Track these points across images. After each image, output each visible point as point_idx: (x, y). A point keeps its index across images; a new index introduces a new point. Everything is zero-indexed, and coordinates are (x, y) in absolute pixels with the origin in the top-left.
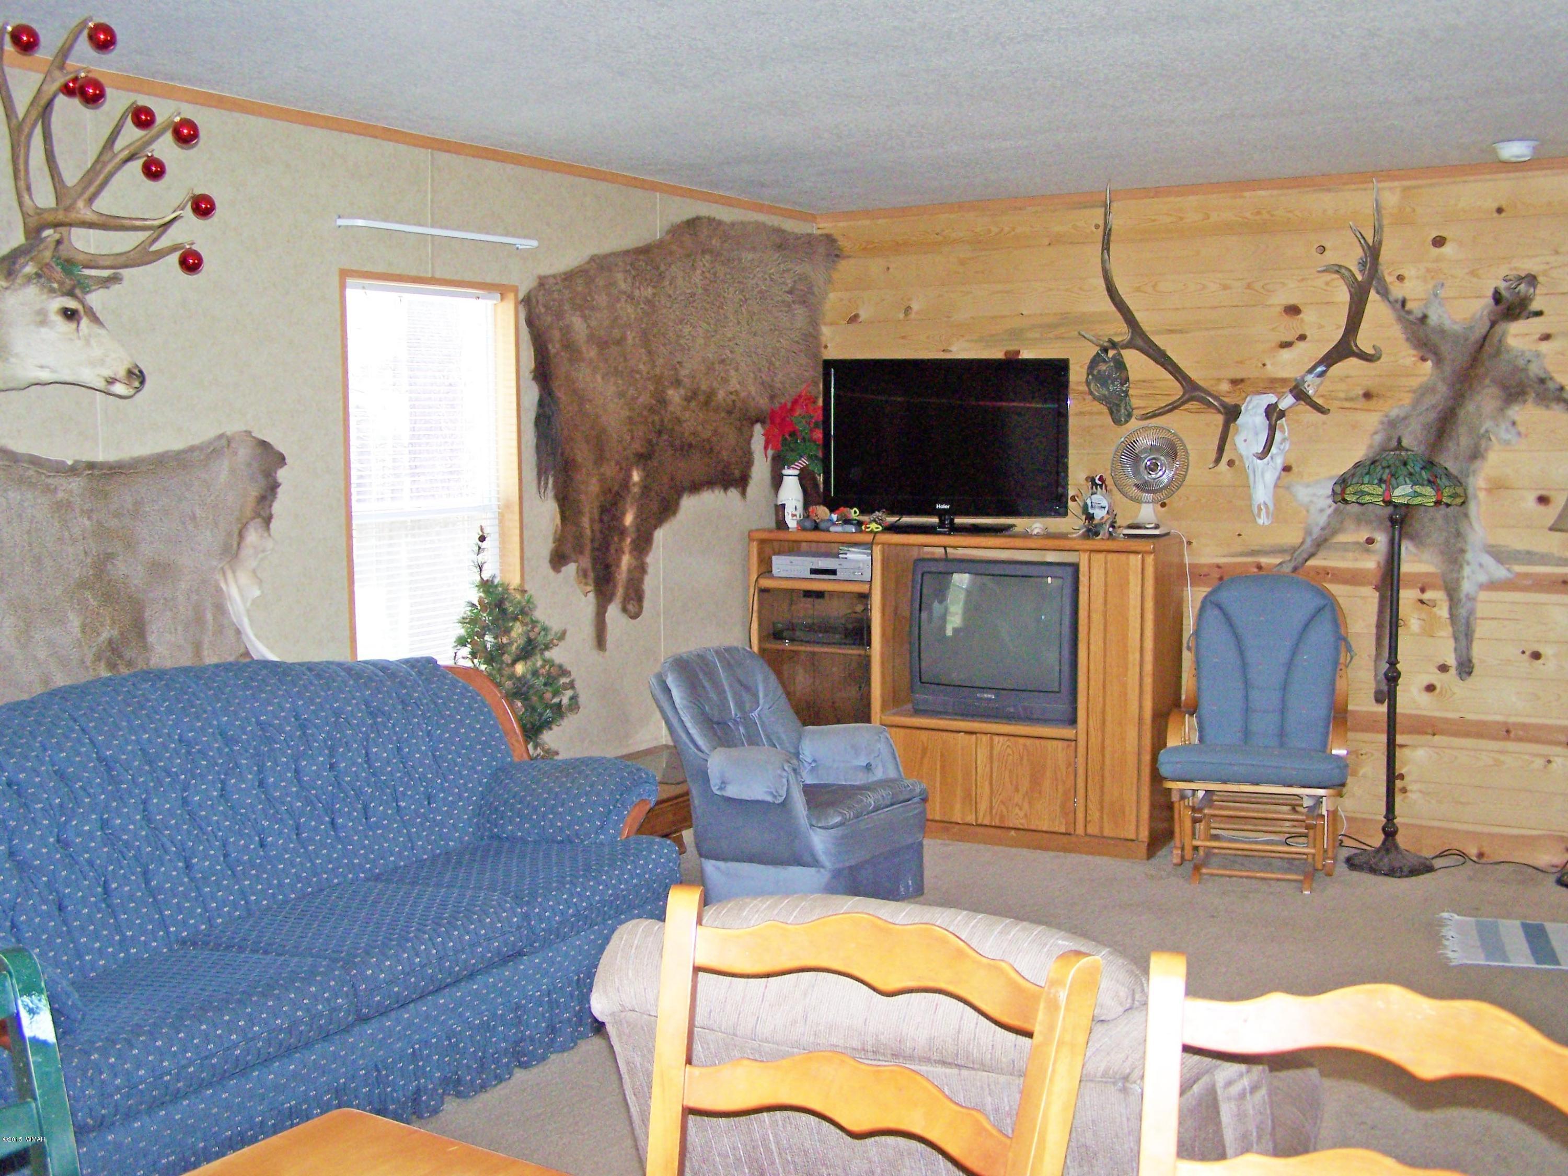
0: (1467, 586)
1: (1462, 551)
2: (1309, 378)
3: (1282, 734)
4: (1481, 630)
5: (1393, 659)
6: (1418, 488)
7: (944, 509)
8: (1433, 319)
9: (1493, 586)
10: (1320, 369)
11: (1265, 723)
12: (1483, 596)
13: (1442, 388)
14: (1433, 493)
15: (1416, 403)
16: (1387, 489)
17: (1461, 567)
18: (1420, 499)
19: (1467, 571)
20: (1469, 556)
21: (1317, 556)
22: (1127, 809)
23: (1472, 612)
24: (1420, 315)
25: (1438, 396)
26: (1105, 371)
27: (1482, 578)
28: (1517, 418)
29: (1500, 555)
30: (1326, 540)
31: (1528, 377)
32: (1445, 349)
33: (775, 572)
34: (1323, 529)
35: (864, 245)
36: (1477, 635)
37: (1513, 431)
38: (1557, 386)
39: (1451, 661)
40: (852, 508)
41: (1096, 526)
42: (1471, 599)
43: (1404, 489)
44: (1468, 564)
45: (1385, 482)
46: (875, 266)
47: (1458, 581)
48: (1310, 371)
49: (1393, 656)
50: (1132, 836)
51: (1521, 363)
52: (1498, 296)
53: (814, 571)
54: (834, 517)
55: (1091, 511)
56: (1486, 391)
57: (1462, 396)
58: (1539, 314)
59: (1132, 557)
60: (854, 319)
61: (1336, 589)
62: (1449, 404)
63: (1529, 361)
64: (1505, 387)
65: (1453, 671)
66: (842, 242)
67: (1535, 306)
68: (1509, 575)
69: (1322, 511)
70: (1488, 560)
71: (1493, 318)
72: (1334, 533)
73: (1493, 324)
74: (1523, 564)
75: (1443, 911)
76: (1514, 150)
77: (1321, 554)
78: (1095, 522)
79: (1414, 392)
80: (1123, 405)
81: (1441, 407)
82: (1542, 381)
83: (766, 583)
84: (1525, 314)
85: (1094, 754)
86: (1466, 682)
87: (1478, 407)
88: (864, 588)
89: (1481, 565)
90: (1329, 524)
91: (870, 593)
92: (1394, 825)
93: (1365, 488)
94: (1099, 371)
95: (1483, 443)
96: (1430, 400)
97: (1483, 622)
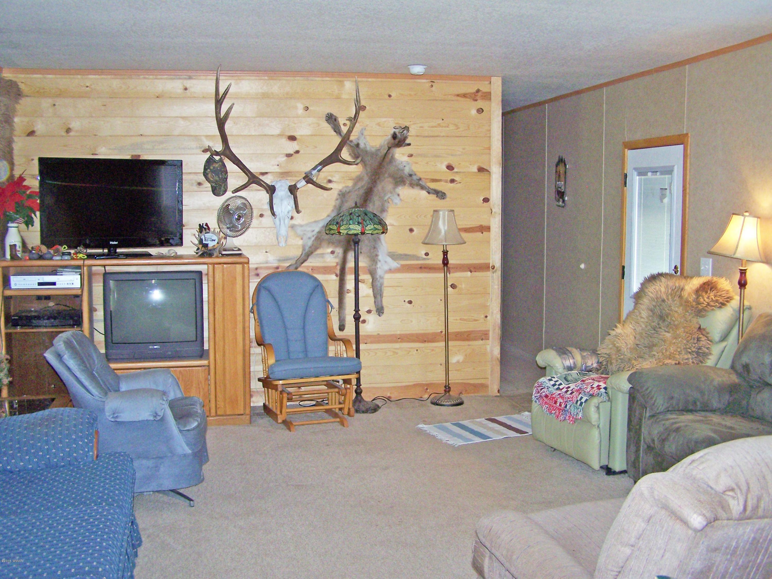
0: (380, 272)
1: (377, 255)
2: (314, 172)
3: (306, 351)
4: (386, 292)
5: (357, 309)
6: (376, 226)
7: (115, 244)
8: (362, 146)
9: (391, 271)
10: (319, 167)
11: (296, 347)
12: (387, 276)
13: (366, 178)
14: (381, 228)
15: (355, 184)
16: (363, 227)
17: (376, 263)
18: (376, 231)
19: (379, 265)
20: (380, 257)
21: (308, 261)
22: (239, 398)
23: (382, 284)
24: (356, 143)
25: (364, 182)
26: (217, 167)
27: (386, 268)
28: (401, 193)
29: (394, 256)
30: (312, 253)
31: (404, 173)
32: (368, 159)
33: (13, 286)
34: (310, 247)
35: (38, 89)
36: (384, 294)
37: (398, 198)
38: (418, 178)
39: (373, 309)
40: (62, 246)
41: (210, 250)
42: (382, 278)
43: (370, 227)
44: (380, 261)
45: (361, 223)
46: (46, 103)
47: (375, 270)
48: (314, 169)
49: (357, 307)
50: (242, 412)
51: (401, 167)
52: (395, 136)
53: (40, 284)
54: (52, 251)
55: (204, 242)
56: (386, 180)
57: (375, 182)
58: (409, 145)
59: (238, 266)
60: (32, 133)
61: (320, 277)
62: (369, 186)
63: (405, 166)
64: (395, 179)
65: (374, 312)
66: (22, 86)
67: (407, 141)
68: (399, 266)
69: (309, 238)
70: (389, 260)
71: (390, 146)
72: (316, 249)
73: (389, 148)
74: (404, 260)
75: (419, 424)
76: (418, 69)
77: (310, 260)
78: (209, 248)
79: (353, 179)
80: (223, 185)
81: (366, 187)
82: (411, 175)
83: (8, 293)
84: (404, 145)
85: (219, 372)
86: (381, 317)
87: (383, 188)
88: (79, 292)
89: (386, 262)
90: (313, 245)
91: (82, 295)
92: (361, 389)
93: (351, 227)
94: (214, 167)
95: (386, 204)
96: (360, 184)
97: (387, 288)
